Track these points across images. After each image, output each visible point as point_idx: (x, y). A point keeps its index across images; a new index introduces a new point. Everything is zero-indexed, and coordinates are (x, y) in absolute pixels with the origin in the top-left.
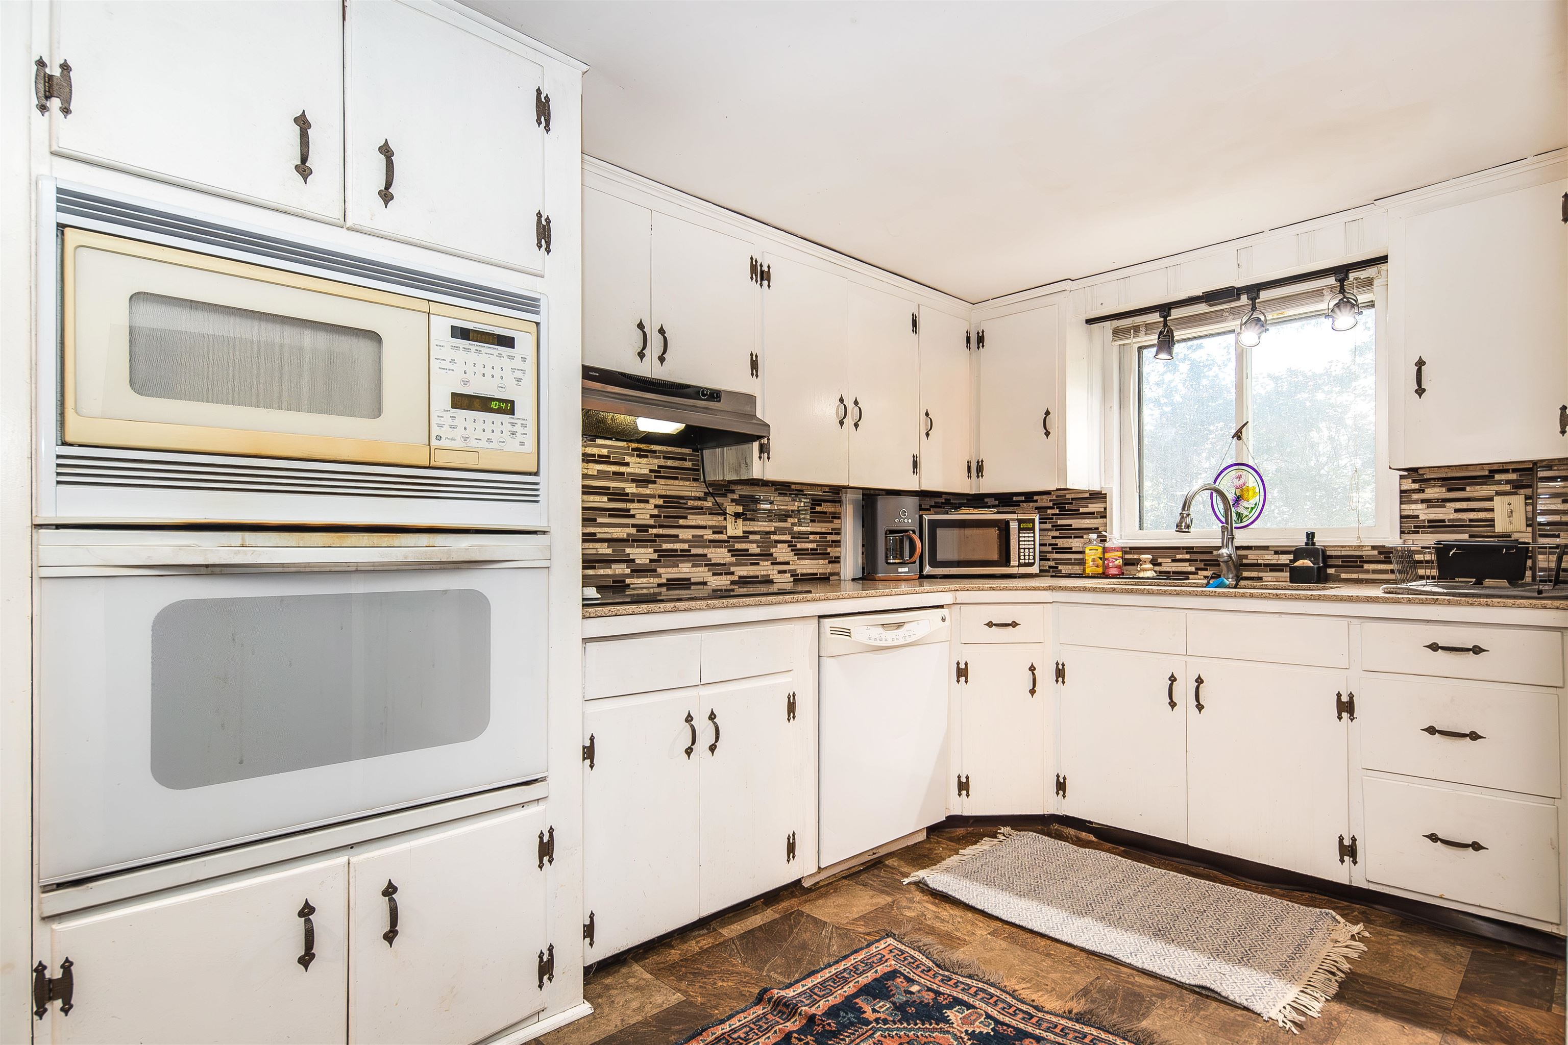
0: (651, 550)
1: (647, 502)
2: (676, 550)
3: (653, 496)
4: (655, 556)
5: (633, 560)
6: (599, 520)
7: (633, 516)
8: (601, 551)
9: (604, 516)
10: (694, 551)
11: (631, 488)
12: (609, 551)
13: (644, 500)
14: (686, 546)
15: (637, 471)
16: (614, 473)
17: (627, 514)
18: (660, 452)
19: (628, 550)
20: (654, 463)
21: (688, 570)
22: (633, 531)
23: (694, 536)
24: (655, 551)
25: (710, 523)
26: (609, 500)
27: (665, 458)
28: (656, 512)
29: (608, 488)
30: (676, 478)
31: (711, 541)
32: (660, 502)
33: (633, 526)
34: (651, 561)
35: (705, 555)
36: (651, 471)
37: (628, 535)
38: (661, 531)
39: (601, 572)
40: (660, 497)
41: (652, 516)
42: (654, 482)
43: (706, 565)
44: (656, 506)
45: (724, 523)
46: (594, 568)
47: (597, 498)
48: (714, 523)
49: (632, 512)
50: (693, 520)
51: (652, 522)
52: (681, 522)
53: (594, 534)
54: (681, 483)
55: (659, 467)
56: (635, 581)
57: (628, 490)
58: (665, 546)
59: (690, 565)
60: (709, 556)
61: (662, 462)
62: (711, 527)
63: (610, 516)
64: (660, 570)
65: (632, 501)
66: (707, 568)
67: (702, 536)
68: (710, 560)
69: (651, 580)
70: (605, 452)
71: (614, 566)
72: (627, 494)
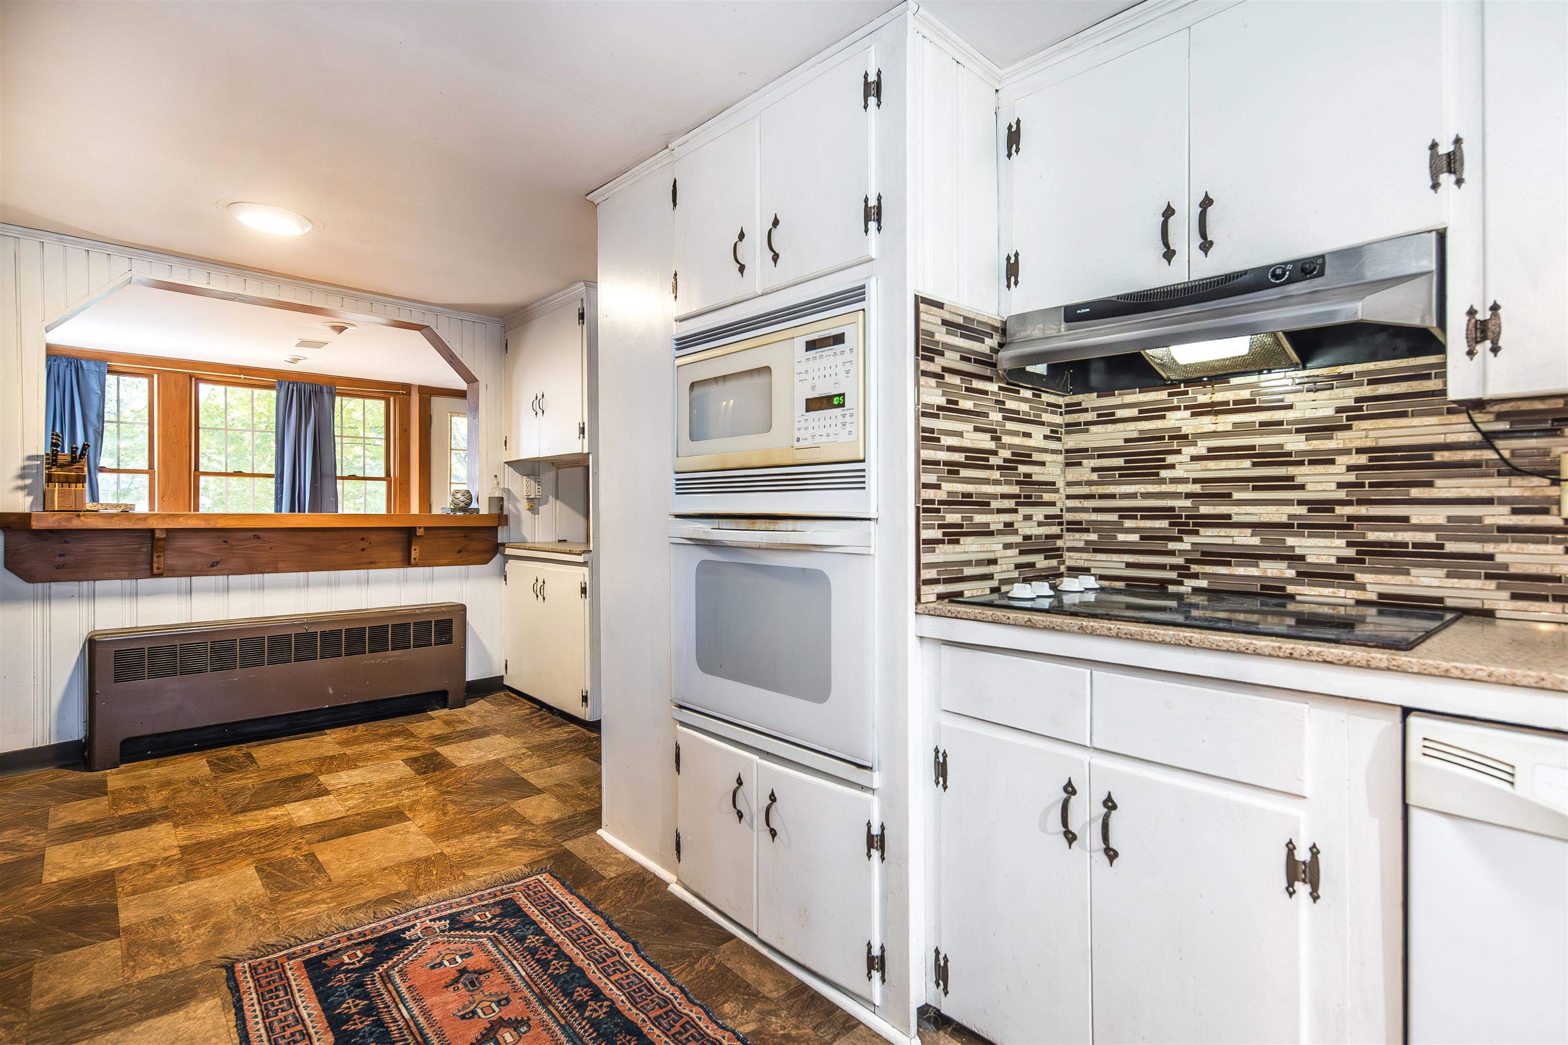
0: (1342, 542)
1: (1332, 462)
2: (1405, 545)
3: (1346, 452)
4: (1351, 552)
5: (1302, 558)
6: (1236, 496)
7: (1302, 487)
8: (1239, 541)
9: (1245, 489)
10: (1450, 547)
11: (1295, 443)
12: (1256, 541)
13: (1325, 460)
14: (1430, 537)
15: (1309, 414)
16: (1262, 424)
17: (1288, 483)
18: (1360, 374)
19: (1290, 541)
20: (1347, 395)
21: (1435, 582)
22: (1302, 510)
23: (1450, 519)
24: (1350, 544)
25: (1504, 493)
26: (1255, 465)
27: (1371, 382)
28: (1351, 477)
29: (1253, 447)
30: (1404, 415)
31: (1502, 529)
32: (1363, 459)
33: (1301, 503)
34: (1340, 560)
35: (1490, 557)
36: (1339, 410)
37: (1290, 516)
38: (1363, 511)
39: (1241, 571)
40: (1360, 451)
41: (1340, 485)
42: (1348, 428)
43: (1488, 577)
44: (1350, 468)
45: (1553, 491)
46: (1228, 564)
47: (1233, 464)
48: (1516, 492)
49: (1299, 481)
50: (1445, 487)
51: (1342, 494)
52: (1415, 492)
53: (1229, 516)
54: (1416, 421)
55: (1357, 400)
56: (1306, 590)
57: (1288, 448)
58: (1372, 536)
59: (1442, 572)
60: (1499, 559)
61: (1366, 390)
62: (1502, 501)
63: (1255, 488)
64: (1360, 577)
65: (1301, 463)
66: (1492, 584)
67: (1479, 519)
68: (1506, 566)
69: (1342, 592)
70: (1245, 394)
71: (1263, 564)
72: (1289, 454)
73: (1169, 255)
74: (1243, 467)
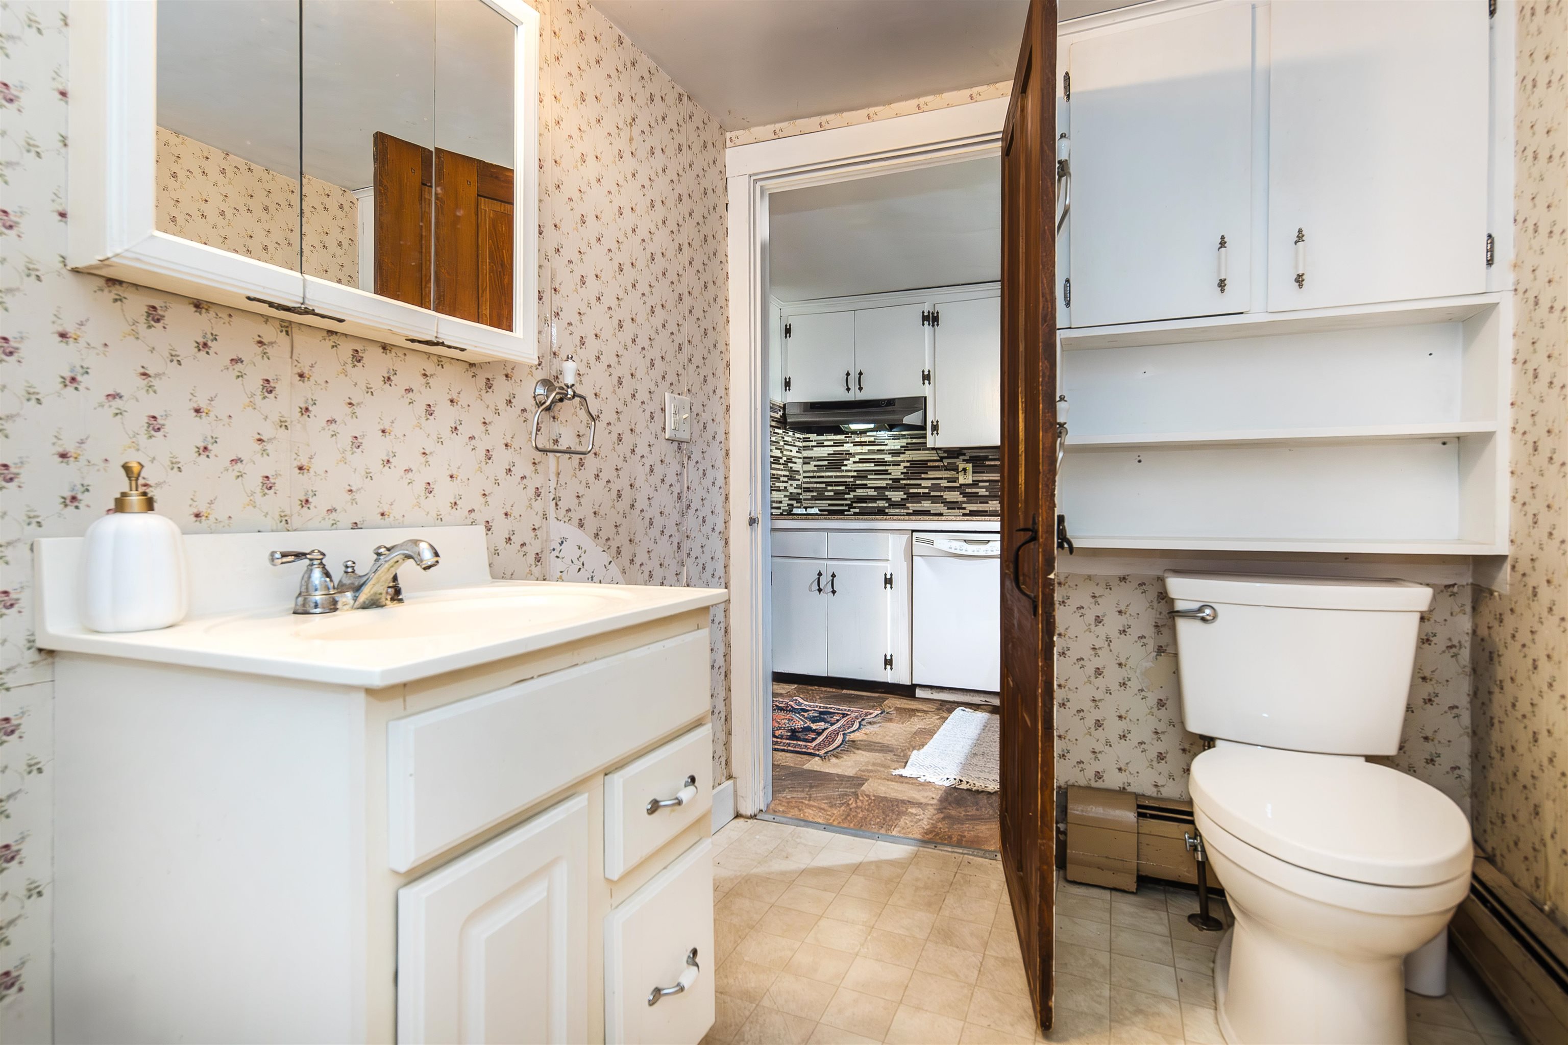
0: (902, 493)
1: (899, 465)
2: (920, 493)
3: (903, 461)
4: (905, 497)
5: (890, 499)
6: (869, 477)
7: (890, 474)
8: (869, 494)
9: (872, 474)
10: (932, 494)
11: (888, 458)
12: (875, 493)
13: (897, 464)
14: (927, 491)
15: (893, 448)
16: (878, 450)
17: (886, 472)
18: (908, 435)
19: (887, 493)
20: (904, 442)
21: (928, 505)
22: (890, 482)
23: (932, 484)
24: (905, 494)
25: (946, 476)
26: (875, 465)
27: (911, 438)
28: (905, 470)
29: (874, 459)
30: (919, 450)
31: (946, 487)
32: (908, 464)
33: (890, 479)
34: (902, 499)
35: (942, 496)
36: (902, 447)
37: (887, 484)
38: (908, 482)
39: (870, 505)
40: (908, 461)
41: (902, 473)
42: (904, 453)
43: (942, 503)
44: (905, 467)
45: (957, 476)
46: (866, 502)
47: (868, 465)
48: (949, 476)
49: (889, 471)
50: (932, 474)
51: (902, 476)
52: (923, 476)
53: (866, 485)
54: (923, 452)
55: (907, 444)
56: (890, 510)
57: (886, 459)
58: (911, 491)
59: (930, 502)
60: (944, 497)
61: (909, 441)
62: (945, 478)
63: (875, 474)
64: (908, 505)
65: (890, 465)
66: (942, 505)
67: (939, 484)
68: (946, 499)
69: (902, 511)
70: (872, 439)
71: (878, 502)
72: (886, 462)
73: (848, 389)
74: (871, 466)
